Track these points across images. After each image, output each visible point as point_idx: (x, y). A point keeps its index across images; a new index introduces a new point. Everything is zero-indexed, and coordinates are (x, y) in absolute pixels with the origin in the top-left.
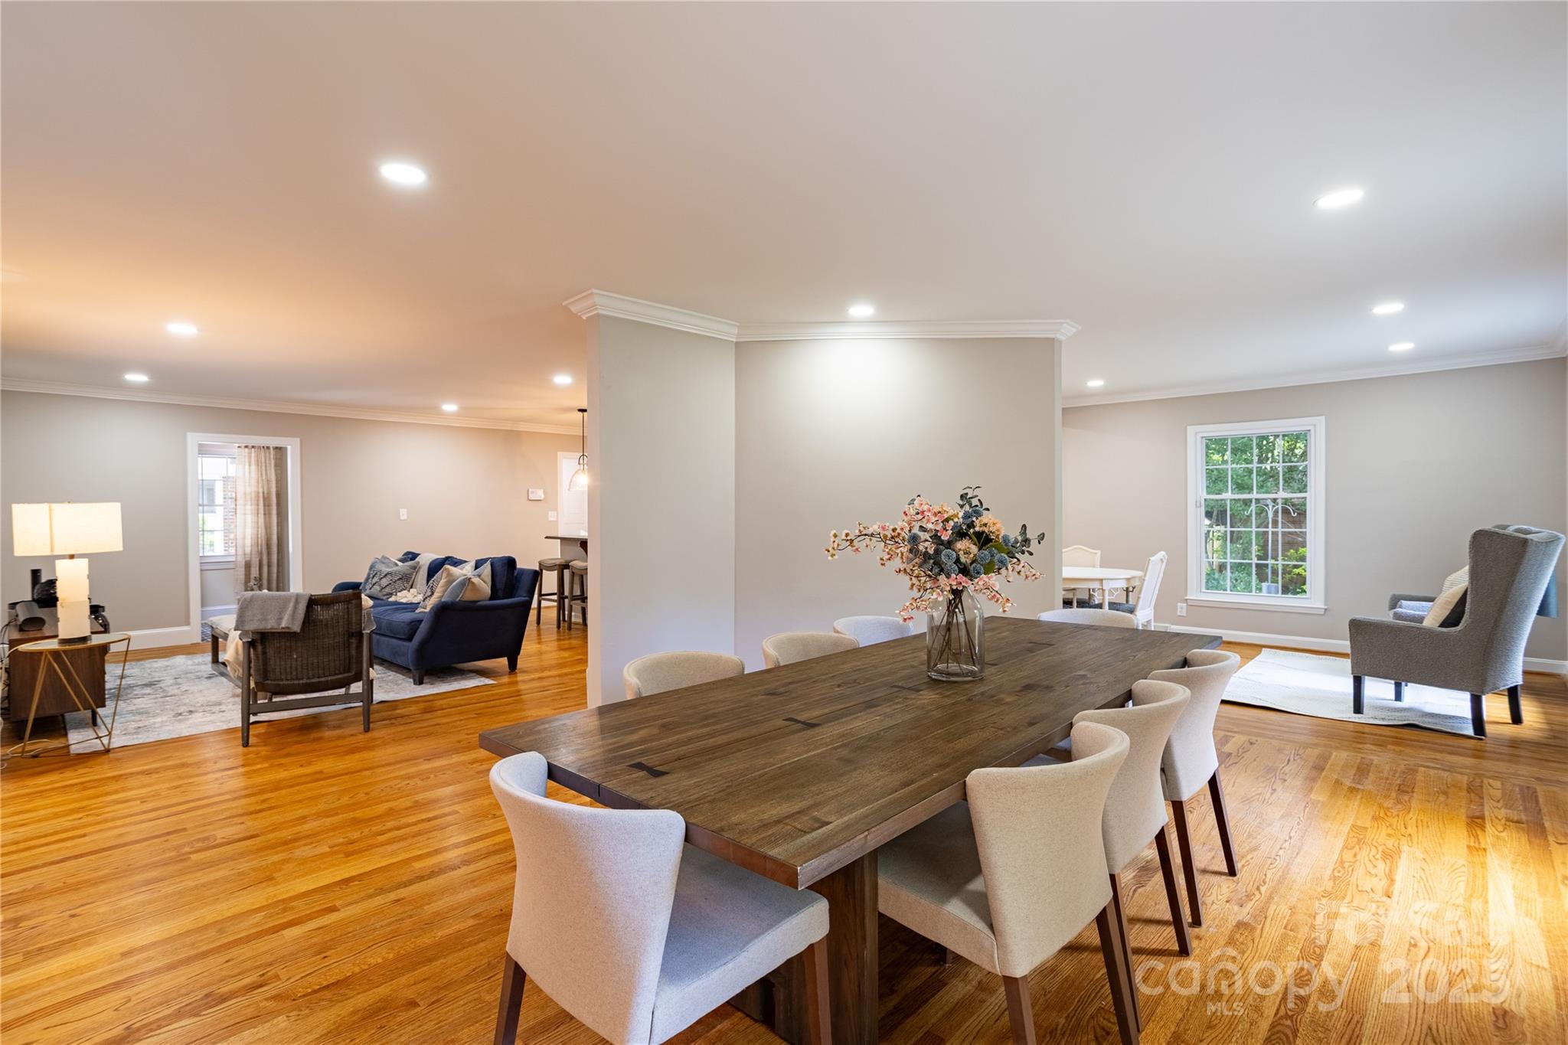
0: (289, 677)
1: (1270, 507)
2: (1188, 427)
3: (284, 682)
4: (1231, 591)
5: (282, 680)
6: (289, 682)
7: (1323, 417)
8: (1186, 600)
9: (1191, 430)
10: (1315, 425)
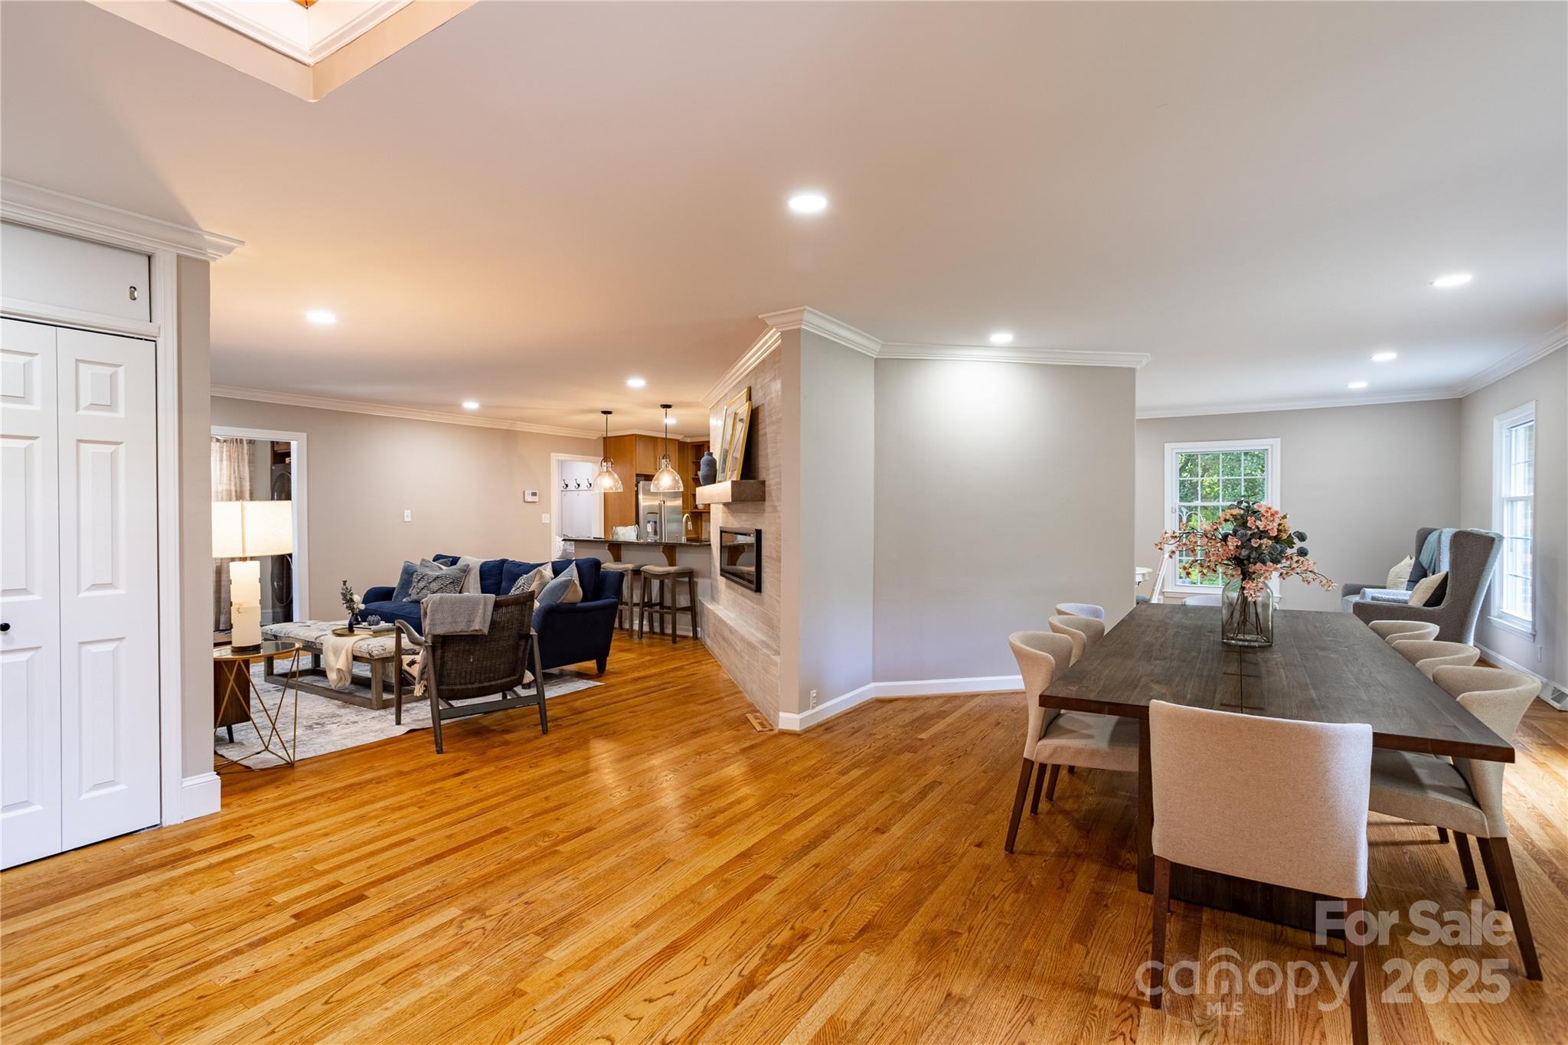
0: (463, 681)
1: (1184, 513)
2: (1166, 444)
3: (458, 687)
4: (1201, 583)
5: (455, 684)
6: (463, 687)
7: (1279, 439)
8: (1163, 592)
9: (1169, 447)
10: (1272, 446)
